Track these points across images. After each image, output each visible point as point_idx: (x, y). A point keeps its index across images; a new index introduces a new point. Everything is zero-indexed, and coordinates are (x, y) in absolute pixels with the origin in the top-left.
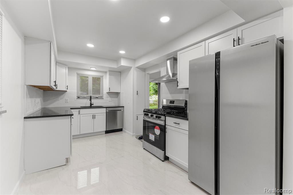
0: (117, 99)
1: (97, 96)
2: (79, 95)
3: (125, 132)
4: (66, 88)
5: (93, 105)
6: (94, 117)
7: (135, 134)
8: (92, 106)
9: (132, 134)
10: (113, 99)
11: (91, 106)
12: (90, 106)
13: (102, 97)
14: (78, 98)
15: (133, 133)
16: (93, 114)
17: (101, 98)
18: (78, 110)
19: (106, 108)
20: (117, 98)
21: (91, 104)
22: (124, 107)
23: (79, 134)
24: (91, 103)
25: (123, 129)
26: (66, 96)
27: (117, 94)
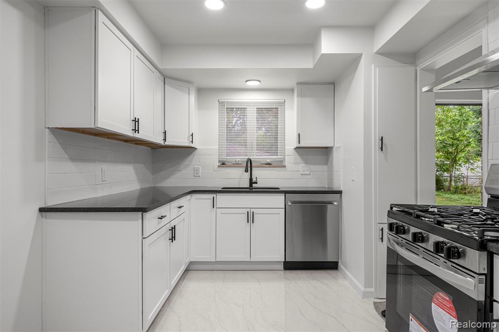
0: (325, 168)
1: (268, 158)
2: (225, 158)
3: (345, 277)
4: (189, 140)
5: (256, 183)
6: (250, 218)
7: (373, 290)
8: (254, 185)
9: (362, 288)
10: (313, 167)
11: (252, 189)
12: (248, 186)
13: (282, 161)
14: (223, 164)
15: (365, 287)
16: (249, 210)
17: (281, 165)
18: (211, 196)
19: (286, 192)
20: (327, 164)
21: (251, 182)
22: (340, 192)
23: (215, 261)
24: (251, 179)
25: (340, 264)
26: (194, 161)
27: (325, 152)
